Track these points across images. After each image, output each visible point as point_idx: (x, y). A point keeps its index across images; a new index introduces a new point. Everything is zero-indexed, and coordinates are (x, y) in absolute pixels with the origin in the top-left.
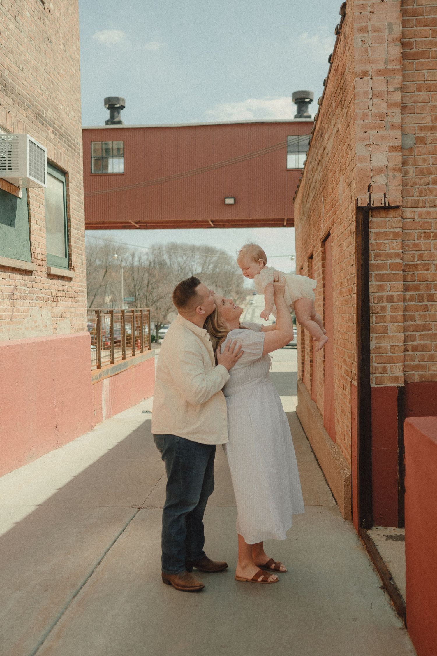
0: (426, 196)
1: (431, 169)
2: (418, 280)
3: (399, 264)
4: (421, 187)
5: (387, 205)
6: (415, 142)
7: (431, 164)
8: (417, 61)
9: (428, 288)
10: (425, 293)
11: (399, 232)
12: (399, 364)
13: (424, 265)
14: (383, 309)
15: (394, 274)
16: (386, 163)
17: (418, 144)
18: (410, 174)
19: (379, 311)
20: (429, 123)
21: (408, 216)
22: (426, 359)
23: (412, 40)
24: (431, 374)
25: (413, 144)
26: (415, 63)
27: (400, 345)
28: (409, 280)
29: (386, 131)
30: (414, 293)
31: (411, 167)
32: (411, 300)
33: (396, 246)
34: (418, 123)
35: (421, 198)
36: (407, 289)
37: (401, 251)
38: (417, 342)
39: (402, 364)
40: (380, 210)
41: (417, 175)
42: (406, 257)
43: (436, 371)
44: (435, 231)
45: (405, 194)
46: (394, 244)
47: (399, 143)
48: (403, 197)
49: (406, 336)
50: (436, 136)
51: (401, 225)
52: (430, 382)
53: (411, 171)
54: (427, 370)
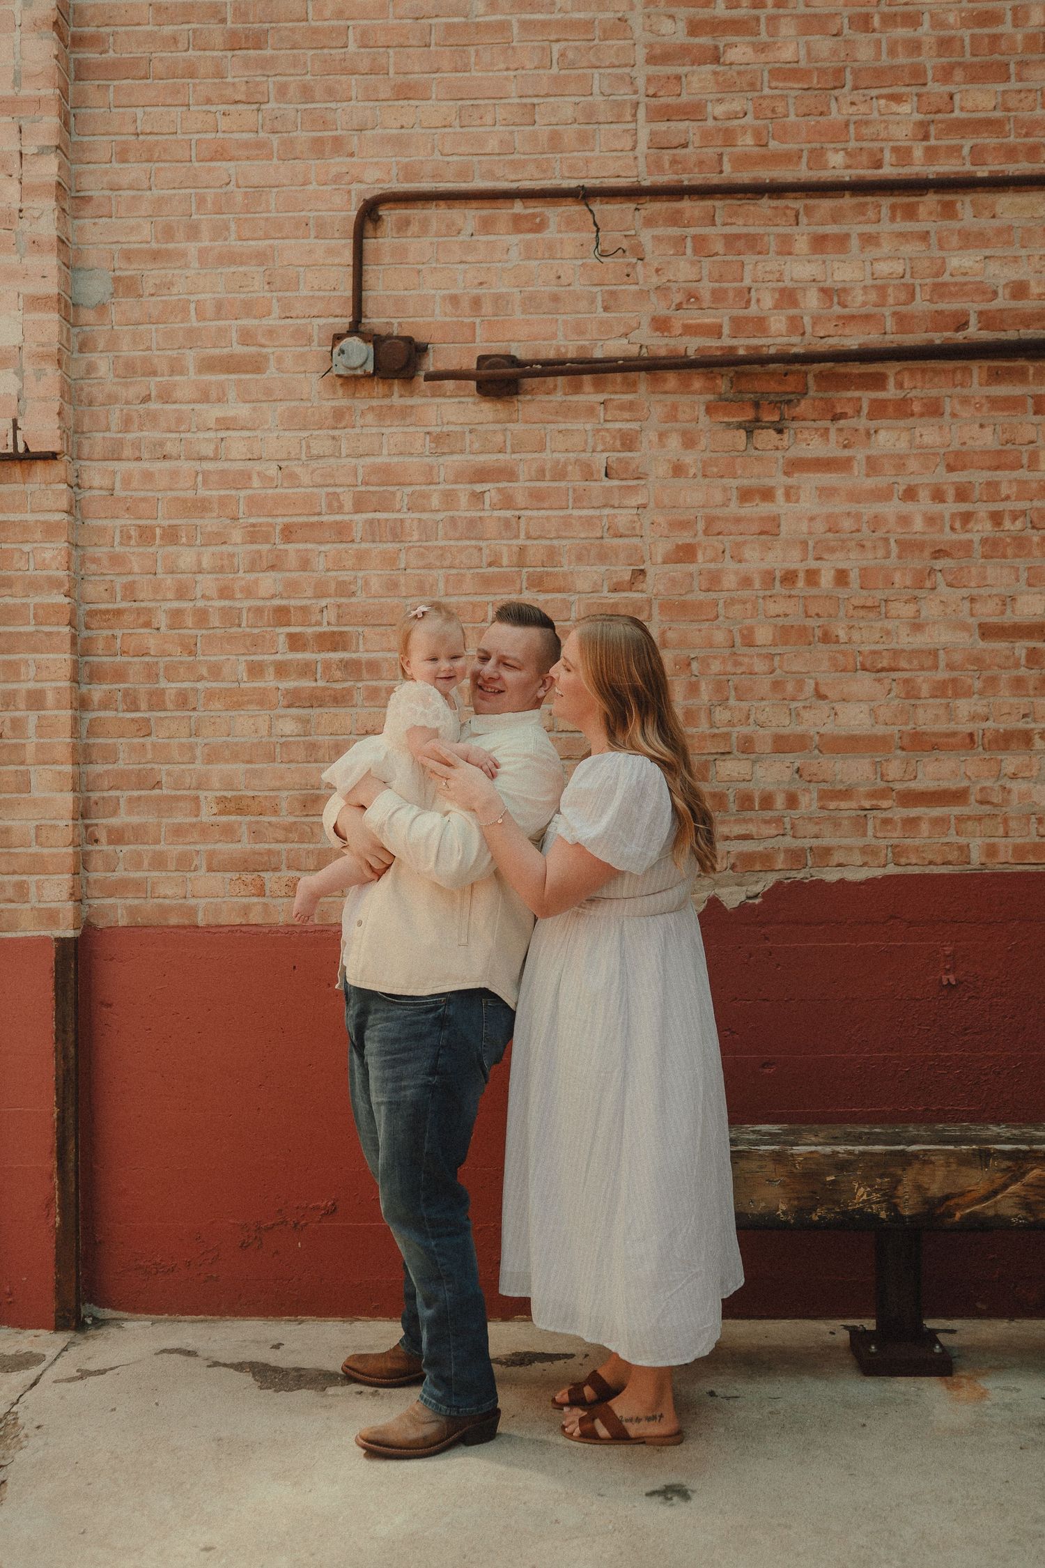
0: (142, 430)
1: (156, 361)
2: (123, 653)
3: (61, 606)
4: (128, 406)
5: (21, 449)
6: (112, 290)
7: (154, 346)
8: (116, 83)
9: (151, 673)
10: (143, 688)
11: (58, 524)
12: (60, 876)
13: (139, 612)
14: (17, 725)
15: (49, 634)
16: (16, 339)
17: (120, 295)
18: (100, 374)
19: (7, 732)
20: (148, 242)
21: (96, 483)
22: (146, 863)
23: (102, 30)
24: (160, 905)
25: (107, 293)
26: (112, 88)
27: (62, 823)
28: (100, 652)
29: (18, 257)
30: (113, 687)
31: (105, 354)
32: (105, 705)
33: (54, 558)
34: (122, 243)
35: (130, 436)
36: (96, 675)
37: (65, 573)
38: (121, 819)
39: (68, 876)
40: (10, 463)
41: (118, 376)
42: (92, 590)
43: (173, 898)
44: (166, 523)
45: (87, 424)
46: (48, 555)
47: (51, 287)
48: (83, 433)
49: (92, 801)
50: (166, 275)
51: (64, 504)
52: (158, 926)
53: (104, 366)
54: (149, 894)
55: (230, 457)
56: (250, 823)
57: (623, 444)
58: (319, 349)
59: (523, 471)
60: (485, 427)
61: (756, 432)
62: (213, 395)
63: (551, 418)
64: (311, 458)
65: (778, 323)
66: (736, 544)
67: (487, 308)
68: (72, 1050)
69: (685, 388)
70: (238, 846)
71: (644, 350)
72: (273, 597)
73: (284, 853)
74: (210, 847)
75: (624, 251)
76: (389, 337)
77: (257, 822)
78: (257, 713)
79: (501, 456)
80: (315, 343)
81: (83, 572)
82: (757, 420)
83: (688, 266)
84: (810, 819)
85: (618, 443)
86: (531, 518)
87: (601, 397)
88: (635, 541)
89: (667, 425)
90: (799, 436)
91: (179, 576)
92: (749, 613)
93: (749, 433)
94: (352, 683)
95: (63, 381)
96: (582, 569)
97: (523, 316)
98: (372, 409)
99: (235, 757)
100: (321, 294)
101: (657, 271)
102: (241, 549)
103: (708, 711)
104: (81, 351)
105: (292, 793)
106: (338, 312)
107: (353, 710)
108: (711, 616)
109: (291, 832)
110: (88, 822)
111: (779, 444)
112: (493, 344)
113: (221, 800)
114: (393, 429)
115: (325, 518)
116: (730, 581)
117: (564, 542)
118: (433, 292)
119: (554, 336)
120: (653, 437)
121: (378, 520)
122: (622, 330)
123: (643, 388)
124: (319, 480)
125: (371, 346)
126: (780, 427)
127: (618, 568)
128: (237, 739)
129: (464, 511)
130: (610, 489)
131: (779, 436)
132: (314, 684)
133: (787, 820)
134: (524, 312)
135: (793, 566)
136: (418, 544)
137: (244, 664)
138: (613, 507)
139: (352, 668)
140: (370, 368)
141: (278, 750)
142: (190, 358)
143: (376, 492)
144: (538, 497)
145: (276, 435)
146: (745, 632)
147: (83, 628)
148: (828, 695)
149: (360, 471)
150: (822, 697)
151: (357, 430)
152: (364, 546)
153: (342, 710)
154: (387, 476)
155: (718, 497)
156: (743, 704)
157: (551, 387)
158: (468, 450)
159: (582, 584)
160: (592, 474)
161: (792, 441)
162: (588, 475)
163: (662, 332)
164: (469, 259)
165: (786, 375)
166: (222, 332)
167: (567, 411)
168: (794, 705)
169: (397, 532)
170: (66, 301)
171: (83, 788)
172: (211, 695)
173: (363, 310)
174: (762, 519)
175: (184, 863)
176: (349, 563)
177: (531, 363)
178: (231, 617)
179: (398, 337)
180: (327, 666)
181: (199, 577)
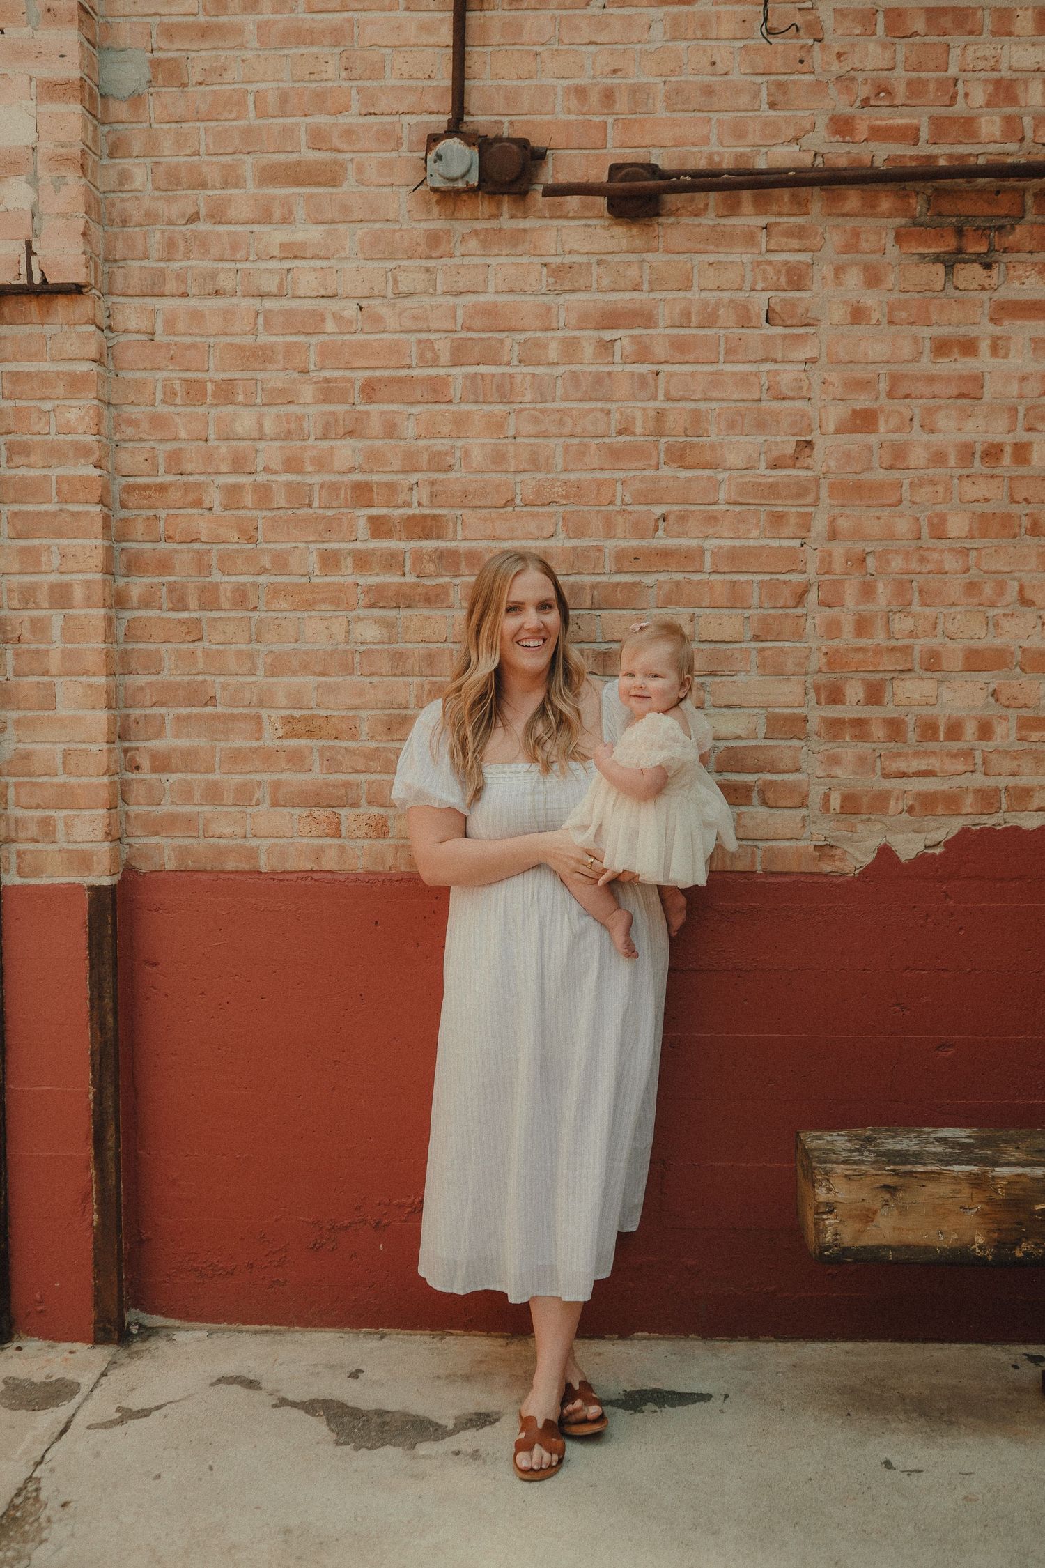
0: (189, 259)
1: (205, 169)
2: (168, 538)
3: (89, 479)
4: (171, 228)
5: (37, 280)
6: (149, 76)
7: (203, 151)
9: (201, 564)
10: (193, 581)
11: (85, 377)
12: (94, 812)
13: (187, 488)
14: (39, 626)
15: (74, 514)
16: (30, 139)
17: (161, 83)
18: (136, 185)
19: (26, 635)
20: (195, 15)
21: (133, 324)
22: (197, 796)
24: (215, 846)
25: (144, 81)
27: (94, 748)
28: (139, 537)
29: (30, 30)
30: (156, 580)
31: (140, 160)
32: (146, 603)
33: (81, 419)
34: (161, 15)
35: (174, 265)
36: (134, 565)
37: (94, 438)
38: (167, 742)
39: (102, 812)
40: (24, 299)
41: (158, 189)
42: (129, 459)
43: (233, 836)
44: (219, 376)
45: (120, 250)
46: (73, 415)
47: (71, 70)
48: (115, 261)
49: (132, 719)
50: (217, 58)
51: (93, 351)
52: (211, 872)
53: (140, 175)
54: (201, 831)
55: (299, 293)
56: (322, 750)
57: (789, 282)
58: (409, 154)
59: (664, 315)
60: (617, 258)
61: (958, 266)
62: (277, 213)
63: (699, 246)
64: (399, 295)
65: (990, 126)
66: (928, 410)
67: (622, 103)
68: (110, 1019)
69: (869, 209)
70: (309, 777)
71: (819, 160)
72: (352, 470)
73: (364, 787)
74: (275, 777)
75: (798, 30)
76: (498, 139)
77: (333, 748)
78: (332, 614)
79: (636, 295)
80: (404, 148)
81: (117, 437)
82: (960, 251)
83: (879, 50)
84: (1007, 752)
85: (783, 280)
86: (672, 375)
87: (763, 221)
88: (799, 404)
89: (846, 256)
90: (1012, 272)
91: (234, 443)
92: (941, 495)
93: (949, 268)
94: (448, 579)
95: (88, 193)
96: (736, 438)
97: (668, 114)
98: (475, 232)
99: (305, 668)
100: (413, 83)
101: (839, 55)
102: (312, 412)
103: (885, 619)
104: (111, 155)
105: (373, 712)
106: (434, 107)
107: (447, 613)
108: (894, 499)
109: (372, 760)
110: (127, 744)
111: (987, 282)
112: (627, 150)
113: (287, 721)
114: (502, 260)
115: (416, 372)
116: (918, 456)
117: (714, 405)
118: (554, 82)
119: (705, 140)
120: (828, 271)
121: (482, 375)
122: (791, 133)
123: (816, 207)
124: (409, 324)
125: (476, 150)
126: (988, 260)
127: (778, 439)
128: (308, 646)
129: (589, 364)
130: (772, 338)
131: (985, 273)
132: (402, 580)
133: (978, 753)
134: (668, 108)
135: (997, 439)
136: (532, 406)
137: (315, 553)
138: (775, 361)
139: (448, 560)
140: (474, 179)
141: (357, 659)
142: (248, 166)
143: (481, 339)
144: (680, 347)
145: (354, 265)
146: (935, 521)
147: (118, 506)
148: (1035, 599)
149: (460, 312)
150: (1026, 602)
151: (457, 261)
152: (465, 407)
153: (437, 612)
154: (494, 319)
155: (907, 350)
156: (927, 610)
157: (701, 206)
158: (595, 286)
159: (733, 459)
160: (750, 320)
161: (1002, 279)
162: (745, 320)
163: (843, 137)
164: (602, 38)
165: (998, 192)
166: (287, 132)
167: (722, 238)
168: (991, 612)
169: (504, 391)
170: (91, 89)
171: (122, 705)
172: (276, 592)
173: (466, 105)
174: (961, 378)
175: (244, 796)
176: (445, 430)
177: (678, 174)
178: (299, 496)
179: (509, 140)
180: (418, 556)
181: (261, 445)
